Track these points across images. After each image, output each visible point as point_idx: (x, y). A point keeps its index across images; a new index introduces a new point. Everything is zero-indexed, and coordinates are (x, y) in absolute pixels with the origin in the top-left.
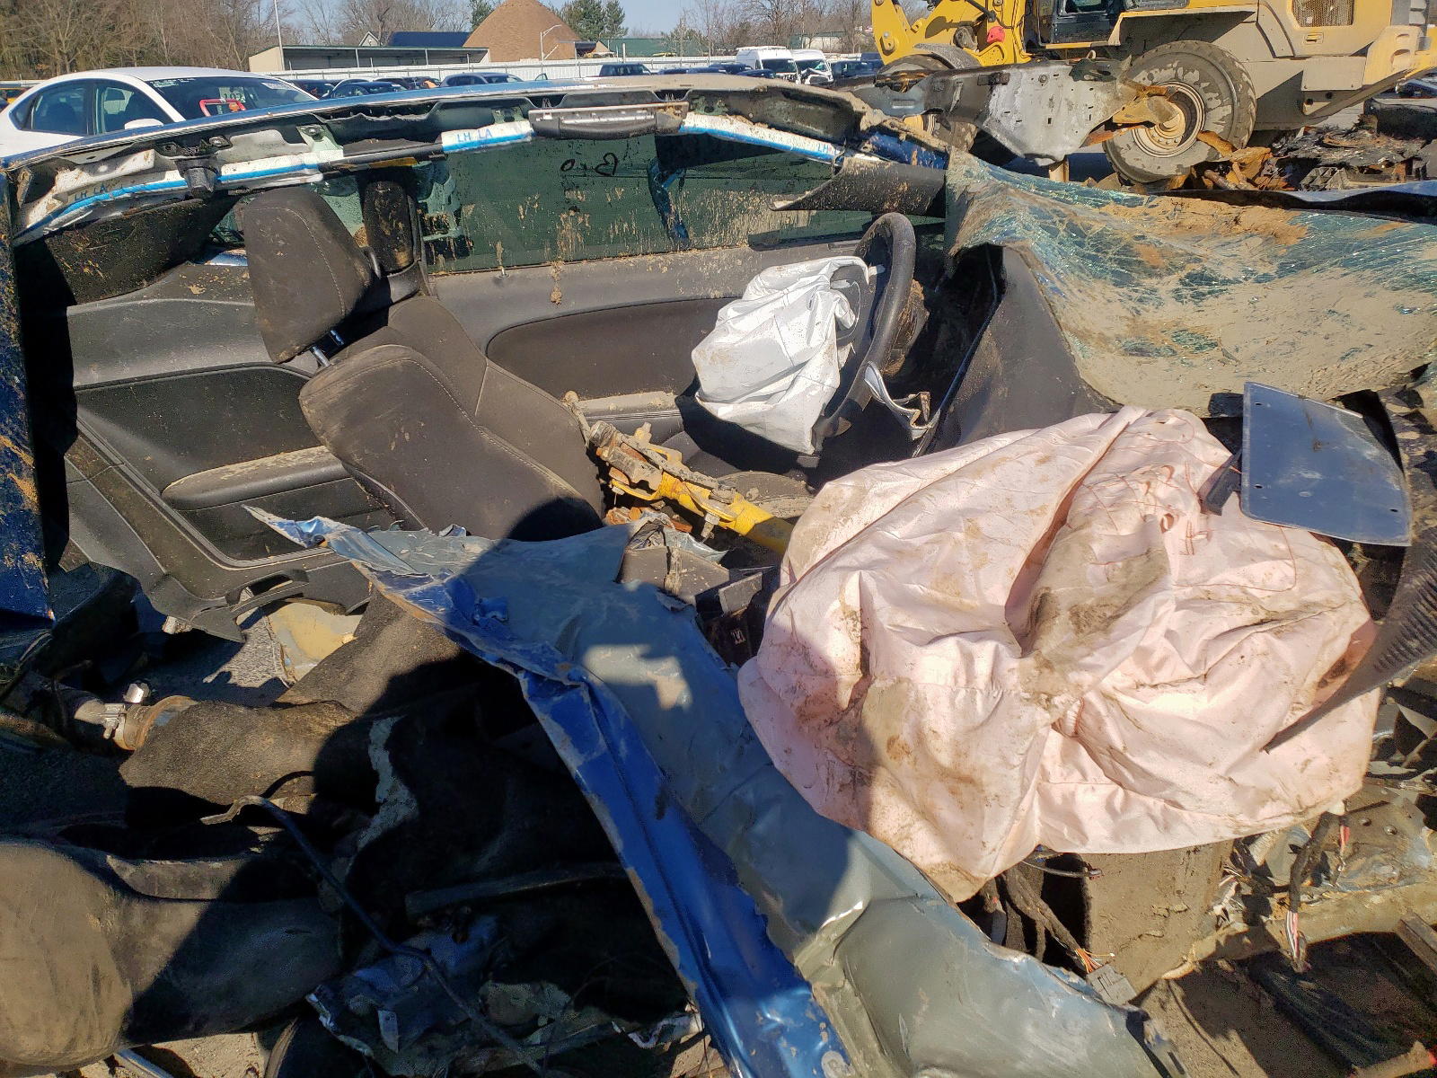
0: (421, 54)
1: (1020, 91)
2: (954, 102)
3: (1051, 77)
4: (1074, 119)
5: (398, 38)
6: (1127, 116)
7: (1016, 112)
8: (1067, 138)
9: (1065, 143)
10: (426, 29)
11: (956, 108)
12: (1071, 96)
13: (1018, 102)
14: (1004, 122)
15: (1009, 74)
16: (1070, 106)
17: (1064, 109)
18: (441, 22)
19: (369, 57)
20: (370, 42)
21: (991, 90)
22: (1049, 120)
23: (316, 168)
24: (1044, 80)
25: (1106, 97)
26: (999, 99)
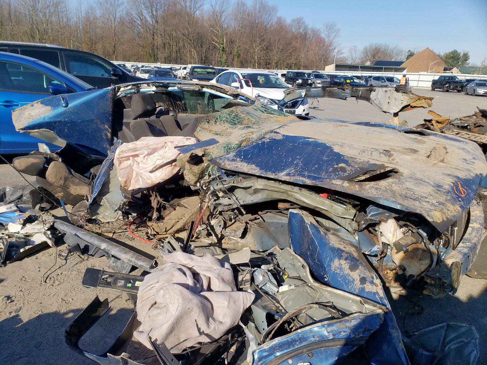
0: (382, 68)
1: (379, 93)
3: (389, 91)
4: (397, 103)
5: (378, 63)
6: (416, 104)
7: (379, 99)
9: (394, 109)
10: (389, 60)
11: (361, 96)
12: (396, 97)
13: (379, 97)
14: (375, 101)
15: (375, 89)
16: (396, 99)
17: (394, 100)
18: (396, 58)
19: (365, 68)
20: (368, 64)
21: (371, 93)
22: (389, 103)
23: (153, 91)
24: (386, 91)
25: (407, 98)
26: (373, 95)
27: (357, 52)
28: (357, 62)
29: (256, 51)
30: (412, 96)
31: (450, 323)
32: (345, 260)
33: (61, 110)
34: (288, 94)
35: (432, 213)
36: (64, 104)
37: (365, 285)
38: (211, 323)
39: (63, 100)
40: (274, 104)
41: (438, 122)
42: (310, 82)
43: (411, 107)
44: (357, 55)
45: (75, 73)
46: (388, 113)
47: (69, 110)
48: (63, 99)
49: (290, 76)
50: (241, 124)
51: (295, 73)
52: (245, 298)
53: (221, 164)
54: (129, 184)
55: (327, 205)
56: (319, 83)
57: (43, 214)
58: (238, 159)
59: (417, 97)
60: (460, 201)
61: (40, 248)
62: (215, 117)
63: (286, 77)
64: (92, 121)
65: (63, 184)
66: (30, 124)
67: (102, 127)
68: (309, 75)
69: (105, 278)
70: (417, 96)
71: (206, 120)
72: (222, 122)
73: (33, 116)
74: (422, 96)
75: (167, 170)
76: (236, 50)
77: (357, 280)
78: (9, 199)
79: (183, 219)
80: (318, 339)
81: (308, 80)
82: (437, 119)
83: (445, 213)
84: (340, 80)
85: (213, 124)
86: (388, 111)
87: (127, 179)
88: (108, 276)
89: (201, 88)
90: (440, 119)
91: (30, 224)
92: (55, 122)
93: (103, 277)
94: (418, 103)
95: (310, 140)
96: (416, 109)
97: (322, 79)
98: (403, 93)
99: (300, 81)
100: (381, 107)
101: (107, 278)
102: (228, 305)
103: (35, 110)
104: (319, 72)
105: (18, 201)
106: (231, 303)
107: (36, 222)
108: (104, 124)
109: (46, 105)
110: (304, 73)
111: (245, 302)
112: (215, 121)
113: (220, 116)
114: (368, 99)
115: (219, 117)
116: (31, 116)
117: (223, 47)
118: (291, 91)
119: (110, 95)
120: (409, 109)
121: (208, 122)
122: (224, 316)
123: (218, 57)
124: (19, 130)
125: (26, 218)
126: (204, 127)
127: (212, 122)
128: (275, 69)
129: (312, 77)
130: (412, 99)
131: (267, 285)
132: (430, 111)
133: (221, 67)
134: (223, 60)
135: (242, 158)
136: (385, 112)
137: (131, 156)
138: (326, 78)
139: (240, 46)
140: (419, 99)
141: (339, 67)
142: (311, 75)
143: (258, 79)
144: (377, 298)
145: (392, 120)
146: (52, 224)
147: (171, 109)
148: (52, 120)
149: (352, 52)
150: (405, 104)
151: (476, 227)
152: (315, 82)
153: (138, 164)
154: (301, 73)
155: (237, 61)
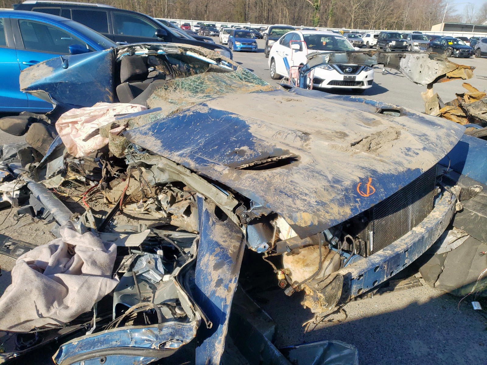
1: (410, 61)
2: (388, 62)
3: (421, 57)
4: (430, 73)
6: (454, 74)
7: (409, 67)
8: (427, 78)
9: (426, 80)
11: (389, 64)
12: (429, 65)
13: (409, 65)
14: (405, 70)
15: (406, 55)
16: (429, 68)
17: (426, 69)
20: (486, 23)
21: (400, 59)
22: (420, 72)
23: (146, 54)
24: (418, 58)
25: (443, 67)
26: (403, 63)
27: (474, 10)
28: (474, 21)
29: (353, 9)
30: (448, 65)
31: (334, 342)
32: (214, 256)
33: (62, 71)
34: (310, 59)
35: (298, 214)
36: (64, 65)
37: (218, 289)
38: (54, 307)
39: (64, 62)
40: (332, 68)
41: (471, 97)
42: (405, 44)
43: (448, 77)
44: (474, 13)
45: (122, 33)
46: (419, 84)
47: (69, 72)
48: (64, 60)
49: (383, 37)
50: (203, 93)
51: (389, 33)
52: (104, 285)
53: (131, 137)
54: (76, 151)
55: (213, 192)
56: (416, 46)
57: (24, 173)
58: (151, 133)
59: (455, 66)
60: (357, 202)
61: (3, 206)
62: (176, 83)
63: (378, 39)
64: (91, 83)
65: (41, 146)
66: (33, 85)
67: (102, 90)
68: (406, 36)
69: (7, 245)
70: (455, 64)
71: (165, 86)
72: (184, 89)
73: (36, 77)
74: (460, 64)
75: (98, 140)
76: (331, 8)
77: (214, 281)
78: (5, 157)
79: (130, 191)
80: (119, 344)
81: (403, 41)
82: (470, 94)
83: (319, 216)
84: (441, 42)
85: (172, 91)
86: (419, 82)
87: (72, 146)
88: (11, 243)
89: (184, 52)
90: (474, 94)
91: (8, 182)
92: (56, 84)
93: (6, 244)
94: (456, 73)
95: (233, 116)
96: (453, 81)
97: (420, 41)
98: (438, 60)
99: (393, 43)
100: (412, 76)
101: (10, 246)
102: (78, 290)
103: (40, 71)
104: (421, 33)
105: (13, 159)
106: (84, 289)
107: (14, 181)
108: (105, 87)
109: (50, 66)
110: (400, 34)
111: (103, 289)
112: (175, 88)
113: (182, 83)
114: (397, 67)
115: (180, 84)
116: (34, 77)
117: (317, 6)
118: (314, 55)
119: (109, 58)
120: (445, 80)
121: (166, 89)
122: (73, 301)
123: (311, 16)
124: (22, 90)
125: (6, 176)
126: (159, 94)
127: (171, 89)
128: (373, 29)
129: (409, 39)
130: (448, 68)
131: (151, 272)
132: (465, 83)
133: (313, 26)
134: (316, 19)
135: (155, 131)
136: (417, 83)
137: (71, 122)
138: (426, 40)
139: (336, 4)
140: (458, 68)
141: (448, 27)
142: (409, 36)
143: (322, 41)
144: (221, 306)
145: (425, 93)
146: (25, 184)
147: (168, 73)
148: (53, 81)
149: (468, 9)
150: (440, 74)
151: (417, 232)
152: (412, 45)
153: (77, 131)
154: (396, 34)
155: (331, 20)
